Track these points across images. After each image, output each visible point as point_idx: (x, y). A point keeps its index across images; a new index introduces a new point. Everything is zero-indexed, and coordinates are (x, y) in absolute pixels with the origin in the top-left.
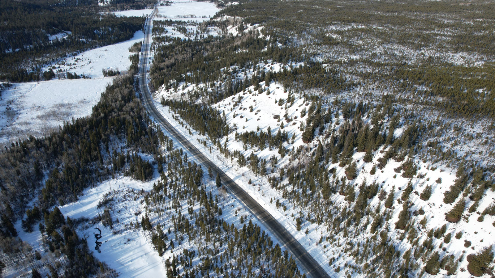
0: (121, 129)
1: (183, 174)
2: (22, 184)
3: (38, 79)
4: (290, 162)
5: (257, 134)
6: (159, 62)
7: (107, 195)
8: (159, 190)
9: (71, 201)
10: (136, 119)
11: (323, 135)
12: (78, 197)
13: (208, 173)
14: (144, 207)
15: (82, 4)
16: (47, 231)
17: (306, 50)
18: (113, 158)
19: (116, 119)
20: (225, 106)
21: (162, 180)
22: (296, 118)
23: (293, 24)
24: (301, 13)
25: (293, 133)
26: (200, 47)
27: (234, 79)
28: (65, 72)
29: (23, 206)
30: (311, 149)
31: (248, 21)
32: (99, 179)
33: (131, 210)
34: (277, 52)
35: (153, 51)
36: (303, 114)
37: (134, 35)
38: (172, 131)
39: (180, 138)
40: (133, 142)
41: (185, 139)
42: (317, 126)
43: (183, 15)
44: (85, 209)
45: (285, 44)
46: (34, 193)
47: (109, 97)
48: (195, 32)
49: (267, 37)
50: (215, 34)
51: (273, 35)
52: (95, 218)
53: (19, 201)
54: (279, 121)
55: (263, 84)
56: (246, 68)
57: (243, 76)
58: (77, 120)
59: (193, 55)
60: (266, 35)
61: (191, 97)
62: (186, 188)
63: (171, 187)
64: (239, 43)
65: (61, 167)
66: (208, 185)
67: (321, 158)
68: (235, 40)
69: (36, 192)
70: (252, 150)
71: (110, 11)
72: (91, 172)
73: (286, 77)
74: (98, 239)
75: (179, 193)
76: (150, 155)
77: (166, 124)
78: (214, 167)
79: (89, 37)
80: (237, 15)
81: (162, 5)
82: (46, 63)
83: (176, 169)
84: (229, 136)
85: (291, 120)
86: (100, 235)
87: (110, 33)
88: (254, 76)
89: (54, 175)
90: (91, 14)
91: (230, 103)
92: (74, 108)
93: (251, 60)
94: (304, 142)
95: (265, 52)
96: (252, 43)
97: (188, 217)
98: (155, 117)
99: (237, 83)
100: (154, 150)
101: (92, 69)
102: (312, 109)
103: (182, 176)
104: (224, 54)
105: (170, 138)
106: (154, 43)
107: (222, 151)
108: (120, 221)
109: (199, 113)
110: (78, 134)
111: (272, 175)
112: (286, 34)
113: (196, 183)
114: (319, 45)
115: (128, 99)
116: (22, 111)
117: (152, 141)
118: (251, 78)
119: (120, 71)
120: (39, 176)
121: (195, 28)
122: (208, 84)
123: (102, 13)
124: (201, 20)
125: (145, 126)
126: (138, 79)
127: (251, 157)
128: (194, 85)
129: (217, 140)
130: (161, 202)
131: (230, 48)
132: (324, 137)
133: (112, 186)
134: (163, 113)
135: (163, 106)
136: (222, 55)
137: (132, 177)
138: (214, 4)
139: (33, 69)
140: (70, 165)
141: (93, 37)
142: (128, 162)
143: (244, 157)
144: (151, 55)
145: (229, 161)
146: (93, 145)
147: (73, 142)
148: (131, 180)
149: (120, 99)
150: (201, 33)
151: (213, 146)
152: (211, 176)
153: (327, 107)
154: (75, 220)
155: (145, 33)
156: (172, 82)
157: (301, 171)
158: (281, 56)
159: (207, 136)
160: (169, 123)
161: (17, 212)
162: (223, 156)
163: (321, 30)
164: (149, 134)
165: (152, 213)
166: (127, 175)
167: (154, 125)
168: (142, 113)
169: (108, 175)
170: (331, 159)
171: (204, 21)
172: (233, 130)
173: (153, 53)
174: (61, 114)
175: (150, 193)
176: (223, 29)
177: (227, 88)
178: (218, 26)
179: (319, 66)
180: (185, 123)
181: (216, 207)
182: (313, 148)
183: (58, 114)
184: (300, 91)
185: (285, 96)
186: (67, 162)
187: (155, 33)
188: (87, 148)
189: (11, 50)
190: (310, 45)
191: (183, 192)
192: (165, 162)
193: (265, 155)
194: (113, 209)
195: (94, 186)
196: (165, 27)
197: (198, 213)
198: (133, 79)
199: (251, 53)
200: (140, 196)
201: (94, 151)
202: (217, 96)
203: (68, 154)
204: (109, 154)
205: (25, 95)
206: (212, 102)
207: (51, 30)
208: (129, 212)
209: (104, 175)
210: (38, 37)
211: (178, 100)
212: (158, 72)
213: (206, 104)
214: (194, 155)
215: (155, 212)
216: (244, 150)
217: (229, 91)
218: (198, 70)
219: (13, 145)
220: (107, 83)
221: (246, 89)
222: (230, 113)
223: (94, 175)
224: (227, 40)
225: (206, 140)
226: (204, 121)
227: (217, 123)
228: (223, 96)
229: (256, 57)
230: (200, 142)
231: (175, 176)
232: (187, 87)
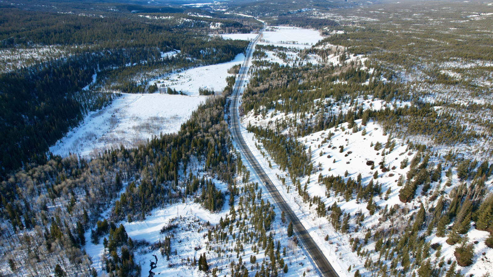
0: (203, 150)
1: (254, 212)
2: (103, 193)
3: (143, 91)
4: (380, 223)
5: (344, 180)
6: (253, 86)
7: (173, 220)
8: (225, 225)
9: (138, 219)
10: (218, 143)
11: (426, 196)
12: (146, 216)
13: (280, 217)
14: (206, 243)
15: (196, 26)
16: (110, 248)
17: (414, 87)
18: (188, 181)
19: (200, 140)
20: (313, 142)
21: (230, 214)
22: (394, 168)
23: (402, 57)
24: (412, 47)
25: (388, 187)
26: (297, 74)
27: (327, 112)
28: (166, 87)
29: (97, 215)
30: (409, 211)
31: (351, 51)
32: (169, 201)
33: (192, 242)
34: (380, 88)
35: (250, 74)
36: (404, 164)
37: (236, 58)
38: (252, 160)
39: (258, 170)
40: (211, 166)
41: (264, 171)
42: (421, 184)
43: (285, 41)
44: (149, 230)
45: (390, 78)
46: (110, 203)
47: (199, 116)
48: (295, 59)
49: (371, 69)
50: (314, 62)
51: (377, 68)
52: (155, 244)
53: (96, 207)
54: (372, 168)
55: (359, 122)
56: (342, 102)
57: (338, 110)
58: (165, 135)
59: (288, 82)
60: (370, 67)
61: (278, 126)
62: (253, 231)
63: (237, 225)
64: (338, 73)
65: (139, 180)
66: (277, 232)
67: (422, 225)
68: (334, 69)
69: (111, 202)
70: (335, 200)
71: (219, 33)
72: (164, 191)
73: (388, 117)
74: (152, 268)
75: (245, 235)
76: (224, 184)
77: (247, 152)
78: (288, 211)
79: (194, 57)
80: (340, 44)
81: (267, 30)
82: (154, 77)
83: (247, 204)
84: (312, 176)
85: (388, 170)
86: (155, 264)
87: (214, 54)
88: (350, 112)
89: (131, 187)
90: (201, 36)
91: (318, 139)
92: (165, 122)
93: (349, 94)
94: (401, 200)
95: (366, 86)
96: (352, 75)
97: (249, 266)
98: (238, 142)
99: (329, 118)
100: (229, 180)
101: (190, 87)
102: (416, 160)
103: (252, 215)
104: (320, 84)
105: (248, 168)
106: (253, 66)
107: (300, 193)
108: (178, 252)
109: (283, 144)
110: (162, 150)
111: (355, 235)
112: (392, 68)
113: (265, 227)
114: (430, 83)
115: (215, 120)
116: (123, 120)
117: (229, 168)
118: (346, 113)
119: (215, 91)
120: (119, 186)
121: (295, 55)
122: (298, 114)
123: (211, 35)
124: (302, 47)
125: (226, 151)
126: (230, 101)
127: (332, 207)
128: (284, 114)
129: (297, 179)
130: (224, 241)
131: (328, 78)
132: (428, 198)
133: (180, 211)
134: (246, 140)
135: (248, 132)
136: (318, 85)
137: (202, 205)
138: (319, 32)
139: (142, 82)
140: (146, 181)
141: (198, 57)
142: (201, 187)
143: (324, 206)
144: (247, 78)
145: (306, 207)
146: (171, 164)
147: (155, 157)
148: (200, 208)
149: (208, 119)
150: (301, 60)
151: (292, 185)
152: (283, 221)
153: (436, 161)
154: (136, 241)
155: (245, 56)
156: (261, 108)
157: (393, 237)
158: (384, 92)
159: (288, 172)
160: (250, 152)
161: (91, 220)
162: (301, 199)
163: (435, 66)
164: (228, 160)
165: (212, 251)
166: (197, 201)
167: (235, 152)
168: (225, 137)
169: (180, 197)
170: (435, 229)
171: (305, 48)
172: (317, 171)
173: (249, 77)
174: (153, 127)
175: (215, 227)
176: (324, 58)
177: (318, 121)
178: (319, 54)
179: (429, 107)
180: (267, 154)
181: (282, 263)
182: (412, 210)
183: (150, 126)
184: (403, 136)
185: (384, 140)
186: (145, 176)
187: (256, 57)
188: (165, 166)
189: (130, 64)
190: (421, 82)
191: (249, 233)
192: (238, 195)
193: (350, 209)
194: (175, 237)
195: (163, 207)
196: (266, 52)
197: (260, 264)
198: (225, 101)
199: (350, 86)
200: (204, 228)
201: (171, 170)
202: (306, 128)
203: (148, 169)
204: (185, 175)
205: (130, 105)
206: (299, 135)
207: (164, 48)
208: (190, 244)
209: (175, 197)
210: (153, 54)
211: (265, 128)
212: (250, 96)
213: (292, 136)
214: (270, 192)
215: (215, 251)
216: (327, 197)
217: (320, 125)
218: (290, 99)
219: (106, 151)
220: (200, 102)
221: (339, 125)
222: (317, 150)
223: (166, 195)
224: (326, 69)
225: (285, 177)
226: (287, 154)
227: (300, 159)
228: (312, 129)
229: (355, 91)
230: (278, 178)
231: (245, 213)
232: (276, 115)
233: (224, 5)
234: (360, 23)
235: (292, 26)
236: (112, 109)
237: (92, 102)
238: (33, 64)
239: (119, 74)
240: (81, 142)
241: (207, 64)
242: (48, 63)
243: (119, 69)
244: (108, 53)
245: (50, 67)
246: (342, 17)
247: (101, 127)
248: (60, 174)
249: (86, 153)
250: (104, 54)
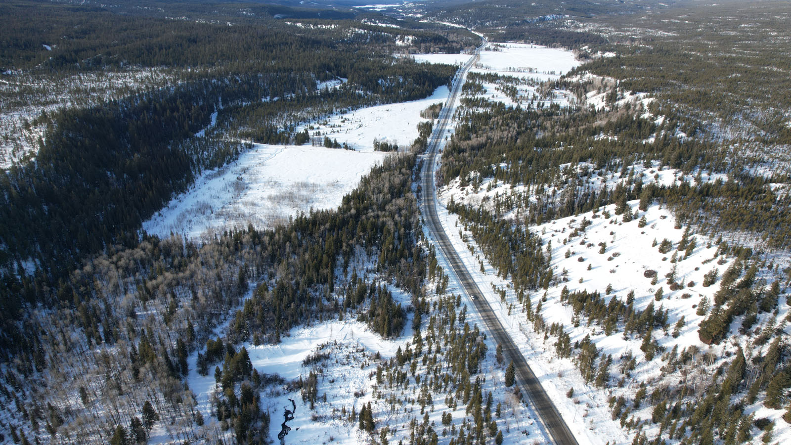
0: (375, 239)
1: (452, 342)
2: (218, 296)
3: (287, 142)
4: (663, 375)
5: (603, 300)
6: (461, 139)
7: (323, 347)
8: (405, 360)
9: (269, 341)
10: (400, 228)
11: (749, 335)
12: (281, 337)
13: (495, 353)
14: (373, 387)
15: (374, 41)
16: (224, 382)
17: (736, 150)
18: (350, 286)
19: (372, 223)
20: (554, 233)
21: (414, 343)
22: (691, 284)
23: (717, 98)
24: (736, 80)
25: (680, 316)
26: (534, 121)
27: (582, 186)
28: (323, 137)
29: (208, 330)
30: (716, 359)
31: (626, 86)
32: (319, 316)
33: (351, 384)
34: (674, 149)
35: (457, 119)
36: (709, 279)
37: (435, 93)
38: (453, 258)
39: (463, 274)
40: (386, 265)
41: (471, 278)
42: (740, 314)
43: (516, 68)
44: (285, 360)
45: (692, 133)
46: (228, 314)
47: (372, 184)
48: (531, 97)
49: (659, 117)
50: (563, 103)
51: (670, 115)
52: (294, 382)
53: (206, 319)
54: (654, 283)
55: (634, 205)
56: (607, 170)
57: (599, 182)
58: (318, 212)
59: (518, 133)
60: (657, 114)
61: (498, 205)
62: (449, 372)
63: (424, 361)
64: (603, 123)
65: (273, 281)
66: (489, 377)
67: (738, 385)
68: (597, 116)
69: (230, 312)
70: (588, 331)
71: (409, 53)
72: (312, 300)
73: (685, 198)
74: (287, 419)
75: (436, 378)
76: (406, 294)
77: (446, 246)
78: (508, 344)
79: (369, 89)
80: (609, 75)
81: (487, 49)
82: (304, 120)
83: (441, 329)
84: (551, 290)
85: (681, 287)
86: (292, 414)
87: (399, 85)
88: (619, 187)
89: (261, 290)
90: (381, 56)
91: (564, 229)
92: (318, 192)
93: (620, 157)
94: (701, 340)
95: (650, 145)
96: (627, 126)
97: (439, 429)
98: (432, 229)
99: (585, 195)
100: (415, 288)
101: (360, 137)
102: (732, 274)
103: (449, 347)
104: (571, 139)
105: (446, 271)
106: (462, 107)
107: (530, 317)
108: (328, 398)
109: (505, 235)
110: (311, 235)
111: (618, 393)
112: (697, 115)
113: (470, 368)
114: (765, 142)
115: (398, 192)
116: (254, 185)
117: (415, 270)
118: (614, 189)
119: (398, 145)
120: (243, 287)
121: (532, 90)
122: (533, 188)
123: (396, 55)
124: (544, 78)
125: (412, 242)
126: (422, 161)
127: (582, 344)
128: (509, 186)
129: (525, 293)
130: (401, 385)
131: (585, 130)
132: (752, 339)
133: (334, 333)
134: (445, 225)
135: (449, 213)
136: (568, 141)
137: (369, 326)
138: (573, 54)
139: (286, 127)
140: (285, 282)
141: (374, 90)
142: (369, 297)
143: (568, 340)
144: (452, 126)
145: (538, 339)
146: (325, 257)
147: (300, 245)
148: (366, 330)
149: (386, 190)
150: (541, 98)
151: (516, 303)
152: (499, 360)
153: (770, 277)
154: (265, 375)
155: (450, 91)
156: (472, 174)
157: (685, 400)
158: (680, 156)
159: (511, 281)
160: (451, 245)
161: (199, 337)
162: (530, 326)
163: (777, 113)
164: (415, 257)
165: (381, 400)
166: (362, 319)
167: (427, 243)
168: (412, 220)
169: (334, 312)
171: (549, 79)
172: (560, 282)
173: (455, 124)
174: (299, 199)
175: (389, 363)
176: (579, 96)
177: (566, 200)
178: (571, 90)
179: (760, 185)
180: (478, 249)
181: (493, 428)
182: (722, 357)
183: (295, 197)
184: (710, 232)
185: (676, 236)
186: (283, 275)
187: (467, 92)
188: (315, 261)
189: (268, 98)
190: (748, 141)
191: (442, 376)
192: (427, 313)
193: (612, 347)
194: (325, 374)
195: (308, 325)
196: (484, 84)
197: (458, 427)
198: (415, 161)
199: (622, 144)
200: (371, 362)
201: (324, 267)
202: (544, 211)
203: (288, 264)
204: (346, 276)
205: (265, 163)
206: (533, 221)
207: (322, 75)
208: (348, 387)
209: (328, 311)
210: (305, 84)
211: (476, 207)
212: (455, 154)
213: (521, 223)
214: (480, 311)
215: (386, 400)
216: (573, 325)
217: (568, 207)
218: (521, 162)
219: (226, 233)
220: (375, 162)
221: (600, 208)
222: (561, 247)
223: (315, 306)
224: (583, 114)
225: (506, 289)
226: (511, 252)
227: (533, 260)
228: (554, 213)
229: (630, 153)
230: (495, 290)
231: (438, 342)
232: (496, 187)
233: (419, 7)
234: (644, 39)
235: (529, 43)
236: (238, 168)
237: (209, 156)
238: (126, 96)
239: (251, 113)
240: (189, 217)
241: (388, 102)
242: (147, 95)
243: (251, 105)
244: (236, 81)
245: (150, 101)
246: (613, 29)
247: (221, 195)
248: (156, 265)
249: (196, 233)
250: (230, 81)
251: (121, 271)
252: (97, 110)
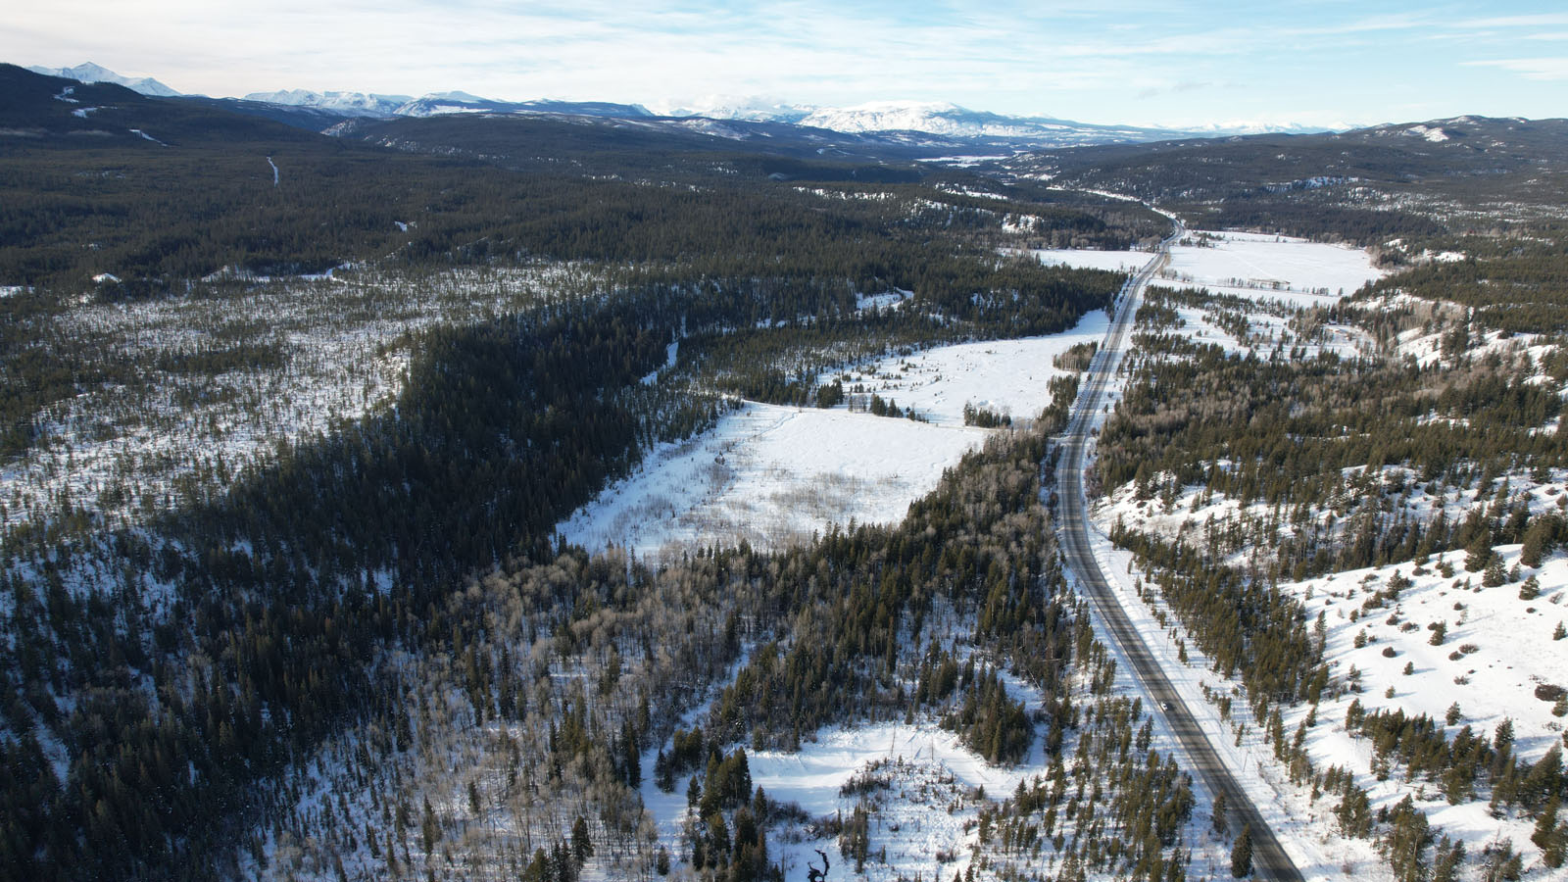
0: (972, 584)
1: (1123, 784)
2: (688, 659)
3: (802, 401)
5: (1442, 734)
6: (1135, 412)
7: (877, 766)
8: (1033, 808)
9: (780, 746)
10: (1021, 567)
12: (802, 741)
13: (1210, 812)
14: (971, 847)
15: (960, 224)
16: (703, 806)
18: (925, 664)
19: (966, 552)
20: (1332, 599)
21: (1049, 779)
26: (1285, 384)
27: (1390, 510)
28: (869, 395)
29: (673, 715)
31: (1488, 321)
32: (869, 711)
33: (931, 838)
35: (1127, 374)
37: (1080, 323)
38: (1124, 632)
39: (1143, 663)
40: (993, 633)
41: (1160, 670)
43: (1246, 279)
44: (810, 782)
46: (705, 691)
47: (963, 484)
48: (1278, 336)
50: (1347, 351)
52: (825, 821)
53: (669, 698)
54: (1559, 713)
55: (1511, 554)
56: (1446, 484)
57: (1429, 507)
58: (862, 529)
59: (1253, 406)
60: (1563, 377)
61: (1214, 539)
62: (1120, 836)
63: (1070, 812)
64: (1437, 392)
65: (785, 642)
68: (1421, 378)
69: (710, 688)
70: (1410, 789)
71: (1029, 247)
72: (855, 683)
75: (1094, 845)
76: (1032, 689)
77: (1109, 607)
78: (1236, 800)
79: (954, 312)
80: (1449, 297)
81: (1184, 243)
82: (833, 364)
83: (1103, 758)
84: (1324, 706)
87: (1013, 307)
88: (1475, 517)
89: (764, 658)
90: (976, 252)
91: (1352, 592)
92: (862, 493)
93: (1475, 458)
95: (1547, 439)
96: (1491, 399)
98: (1081, 574)
99: (1396, 529)
100: (1050, 678)
101: (937, 398)
103: (1117, 791)
104: (1366, 420)
105: (1111, 653)
106: (1135, 351)
107: (1281, 752)
108: (888, 857)
109: (1229, 597)
110: (852, 567)
113: (1160, 833)
115: (1013, 501)
116: (745, 474)
117: (1051, 645)
118: (1462, 522)
119: (1013, 416)
120: (732, 650)
121: (1279, 325)
122: (1287, 509)
123: (1004, 252)
124: (1306, 302)
125: (1042, 595)
126: (1059, 449)
127: (1396, 813)
128: (1235, 503)
129: (1273, 707)
130: (1025, 851)
131: (1394, 405)
133: (898, 745)
134: (1107, 569)
135: (1115, 548)
136: (1359, 424)
137: (963, 739)
138: (1367, 256)
139: (800, 374)
140: (808, 645)
141: (965, 314)
142: (962, 687)
143: (1365, 803)
144: (1116, 386)
145: (1300, 798)
146: (881, 609)
147: (834, 584)
148: (957, 746)
149: (991, 496)
150: (1299, 340)
151: (1251, 724)
152: (1219, 825)
154: (774, 803)
155: (1112, 320)
156: (1162, 478)
159: (1240, 683)
160: (1118, 606)
161: (657, 726)
162: (1282, 770)
164: (1049, 622)
165: (988, 872)
166: (949, 725)
167: (1072, 600)
169: (897, 708)
171: (1316, 303)
172: (1345, 692)
173: (1123, 382)
174: (828, 503)
175: (1001, 809)
176: (1382, 338)
177: (1355, 537)
178: (1364, 327)
180: (1174, 619)
183: (821, 500)
186: (805, 634)
187: (1145, 323)
188: (863, 613)
189: (768, 323)
191: (1105, 843)
192: (1074, 727)
193: (1465, 829)
194: (882, 814)
195: (850, 726)
196: (1179, 310)
198: (1044, 448)
199: (1481, 434)
200: (968, 804)
201: (879, 625)
202: (1309, 556)
203: (813, 614)
204: (918, 647)
205: (764, 435)
206: (1286, 574)
207: (868, 283)
208: (924, 842)
209: (886, 704)
210: (834, 298)
211: (1169, 540)
212: (1125, 439)
213: (1261, 576)
214: (1179, 734)
215: (998, 873)
216: (1375, 777)
217: (1360, 549)
218: (1260, 459)
219: (701, 552)
220: (969, 444)
221: (1431, 556)
222: (1345, 626)
223: (860, 694)
224: (1391, 374)
225: (1230, 695)
226: (1241, 628)
227: (1285, 646)
228: (1332, 561)
229: (1498, 451)
230: (1208, 696)
231: (1095, 781)
232: (1209, 503)
233: (1046, 162)
234: (1532, 226)
235: (1271, 233)
236: (718, 442)
237: (667, 418)
238: (529, 308)
239: (738, 347)
240: (634, 520)
241: (989, 337)
242: (562, 308)
243: (737, 334)
244: (714, 289)
245: (567, 318)
246: (1459, 205)
247: (688, 488)
248: (586, 594)
249: (648, 549)
250: (702, 289)
251: (528, 600)
252: (483, 329)
